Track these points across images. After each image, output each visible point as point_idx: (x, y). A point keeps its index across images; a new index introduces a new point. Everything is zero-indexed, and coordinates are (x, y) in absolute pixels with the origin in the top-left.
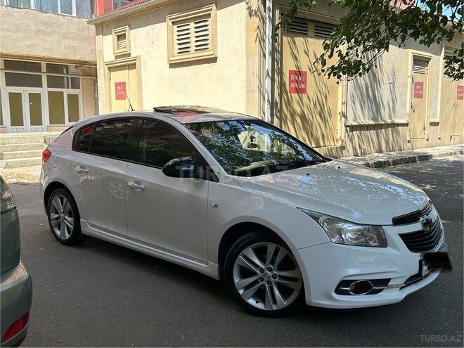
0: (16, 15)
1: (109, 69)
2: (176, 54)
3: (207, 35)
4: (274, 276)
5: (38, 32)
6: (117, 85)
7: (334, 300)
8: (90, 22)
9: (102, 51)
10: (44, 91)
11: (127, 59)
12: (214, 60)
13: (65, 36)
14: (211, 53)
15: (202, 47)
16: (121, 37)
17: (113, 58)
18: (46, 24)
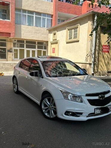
0: (30, 28)
1: (51, 44)
2: (68, 39)
3: (77, 33)
4: (52, 107)
5: (35, 33)
6: (53, 48)
7: (64, 116)
8: (47, 30)
9: (50, 38)
10: (36, 50)
11: (56, 41)
12: (78, 41)
13: (43, 34)
14: (78, 39)
15: (75, 37)
16: (55, 34)
17: (52, 41)
18: (37, 30)
